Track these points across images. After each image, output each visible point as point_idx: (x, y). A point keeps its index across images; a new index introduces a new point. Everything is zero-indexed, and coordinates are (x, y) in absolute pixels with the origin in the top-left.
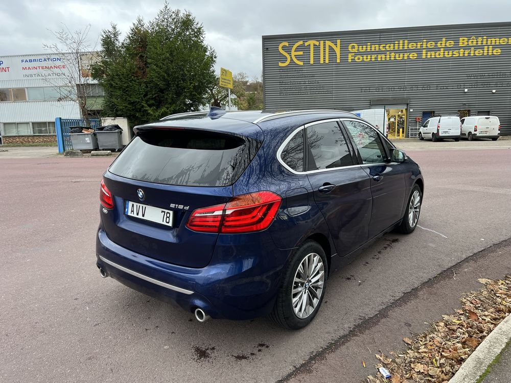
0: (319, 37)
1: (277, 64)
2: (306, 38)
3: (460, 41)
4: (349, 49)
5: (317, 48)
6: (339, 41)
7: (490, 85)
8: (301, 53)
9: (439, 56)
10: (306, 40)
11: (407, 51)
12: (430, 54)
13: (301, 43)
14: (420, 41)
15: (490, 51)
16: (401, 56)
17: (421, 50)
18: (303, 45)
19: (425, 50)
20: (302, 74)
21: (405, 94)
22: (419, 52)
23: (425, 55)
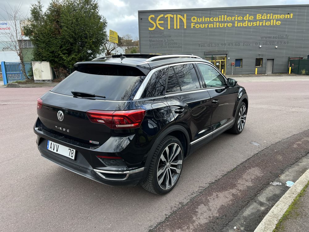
0: (174, 12)
1: (148, 29)
2: (165, 13)
3: (257, 16)
4: (192, 20)
5: (172, 19)
6: (185, 15)
7: (274, 43)
8: (162, 22)
9: (245, 26)
10: (165, 14)
11: (226, 22)
12: (239, 24)
13: (162, 15)
14: (234, 16)
15: (274, 23)
16: (223, 25)
17: (234, 22)
18: (163, 17)
19: (237, 22)
20: (163, 35)
21: (225, 48)
22: (233, 22)
23: (237, 24)
